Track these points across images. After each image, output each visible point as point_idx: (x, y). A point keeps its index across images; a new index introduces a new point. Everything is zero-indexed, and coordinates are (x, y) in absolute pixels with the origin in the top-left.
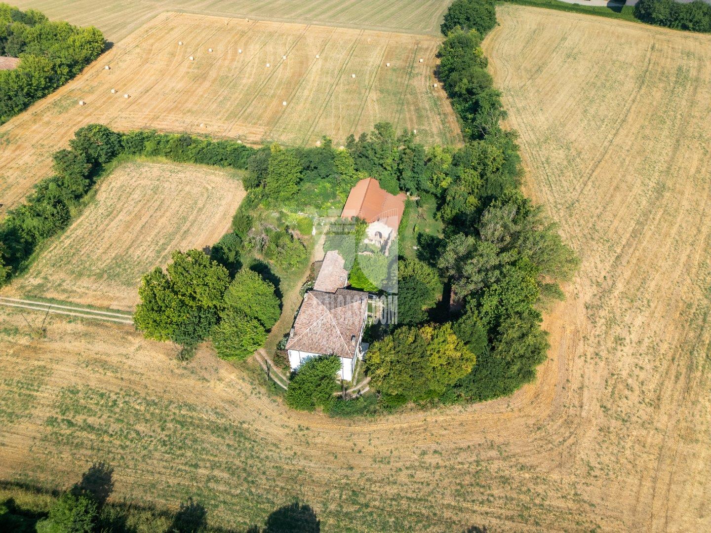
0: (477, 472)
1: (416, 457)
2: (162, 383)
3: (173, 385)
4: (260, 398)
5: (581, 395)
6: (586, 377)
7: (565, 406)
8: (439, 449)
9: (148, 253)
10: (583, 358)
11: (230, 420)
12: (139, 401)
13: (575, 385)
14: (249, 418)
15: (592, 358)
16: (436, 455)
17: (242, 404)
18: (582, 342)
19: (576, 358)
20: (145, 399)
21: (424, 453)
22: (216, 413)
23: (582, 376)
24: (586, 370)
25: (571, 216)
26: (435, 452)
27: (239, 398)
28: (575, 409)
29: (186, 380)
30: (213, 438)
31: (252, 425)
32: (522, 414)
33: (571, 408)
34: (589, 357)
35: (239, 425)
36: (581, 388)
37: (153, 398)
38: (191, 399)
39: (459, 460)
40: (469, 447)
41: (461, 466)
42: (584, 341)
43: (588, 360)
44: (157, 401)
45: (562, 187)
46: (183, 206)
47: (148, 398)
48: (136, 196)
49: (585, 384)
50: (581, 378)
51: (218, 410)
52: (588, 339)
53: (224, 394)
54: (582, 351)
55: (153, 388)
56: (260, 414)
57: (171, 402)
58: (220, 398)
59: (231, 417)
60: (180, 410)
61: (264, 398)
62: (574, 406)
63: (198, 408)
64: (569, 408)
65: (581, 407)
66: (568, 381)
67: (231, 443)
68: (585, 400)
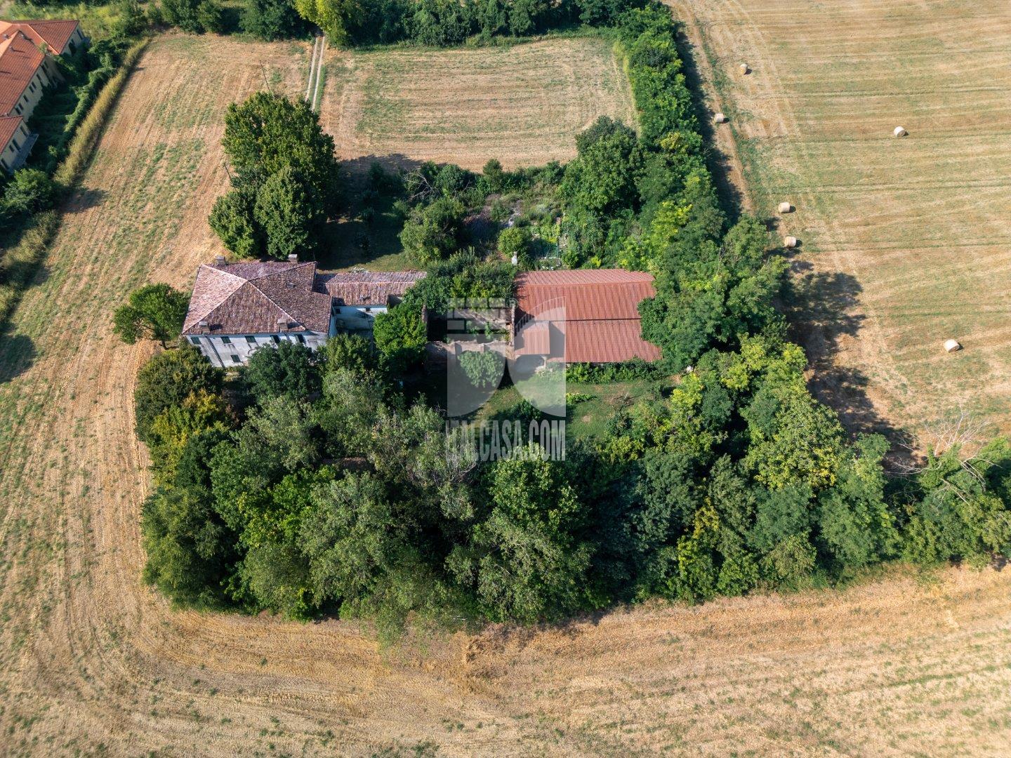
1: (82, 466)
5: (180, 714)
6: (225, 729)
7: (157, 682)
8: (91, 492)
9: (421, 122)
10: (272, 727)
11: (154, 271)
12: (184, 194)
13: (202, 703)
15: (272, 747)
16: (81, 489)
18: (318, 728)
19: (270, 712)
20: (187, 197)
21: (86, 474)
22: (164, 257)
23: (224, 721)
24: (240, 732)
25: (773, 733)
26: (87, 489)
27: (184, 270)
28: (150, 701)
30: (129, 264)
32: (143, 608)
33: (151, 694)
34: (275, 740)
36: (197, 717)
38: (183, 232)
39: (71, 520)
40: (91, 531)
41: (61, 522)
42: (320, 734)
43: (268, 739)
44: (184, 206)
45: (912, 718)
46: (529, 119)
47: (188, 199)
48: (531, 73)
49: (206, 726)
50: (220, 718)
51: (168, 257)
52: (325, 743)
53: (192, 255)
54: (290, 725)
57: (182, 217)
58: (186, 254)
59: (157, 270)
60: (170, 228)
62: (155, 699)
63: (172, 241)
64: (152, 689)
65: (154, 714)
66: (214, 692)
67: (121, 281)
68: (167, 722)
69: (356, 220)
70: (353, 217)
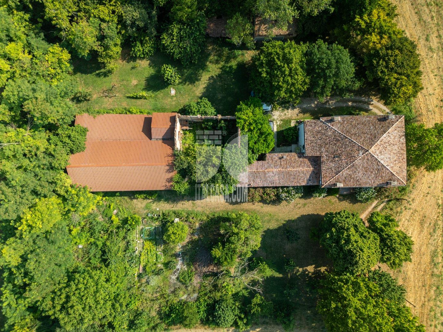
0: (437, 5)
1: (435, 55)
2: (416, 293)
3: (416, 281)
4: (413, 200)
8: (424, 37)
11: (438, 217)
12: (438, 303)
14: (433, 201)
16: (430, 39)
17: (421, 213)
20: (435, 299)
21: (430, 49)
22: (434, 231)
26: (427, 40)
27: (417, 217)
29: (409, 273)
31: (439, 197)
35: (441, 207)
37: (432, 292)
39: (429, 20)
40: (416, 13)
41: (435, 18)
44: (434, 288)
47: (434, 297)
51: (432, 231)
53: (416, 232)
55: (423, 298)
56: (428, 193)
57: (432, 275)
58: (419, 234)
59: (435, 218)
60: (438, 263)
61: (412, 196)
63: (433, 248)
69: (301, 270)
70: (304, 271)
